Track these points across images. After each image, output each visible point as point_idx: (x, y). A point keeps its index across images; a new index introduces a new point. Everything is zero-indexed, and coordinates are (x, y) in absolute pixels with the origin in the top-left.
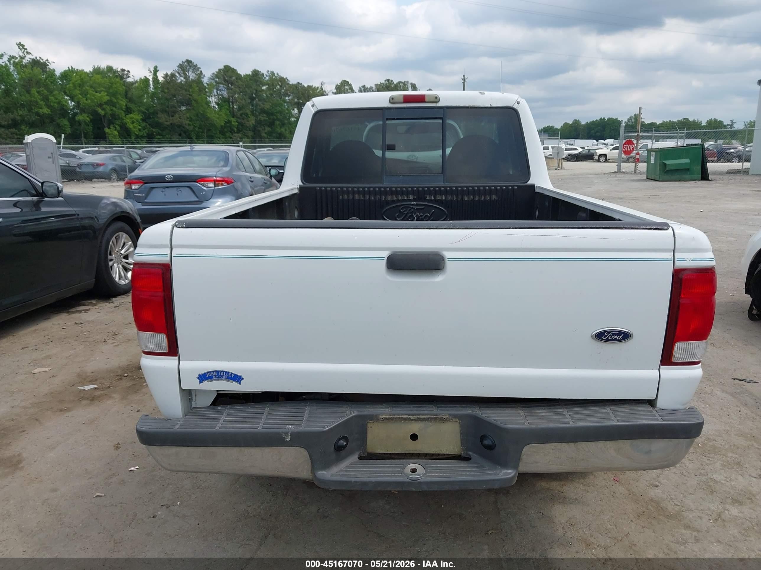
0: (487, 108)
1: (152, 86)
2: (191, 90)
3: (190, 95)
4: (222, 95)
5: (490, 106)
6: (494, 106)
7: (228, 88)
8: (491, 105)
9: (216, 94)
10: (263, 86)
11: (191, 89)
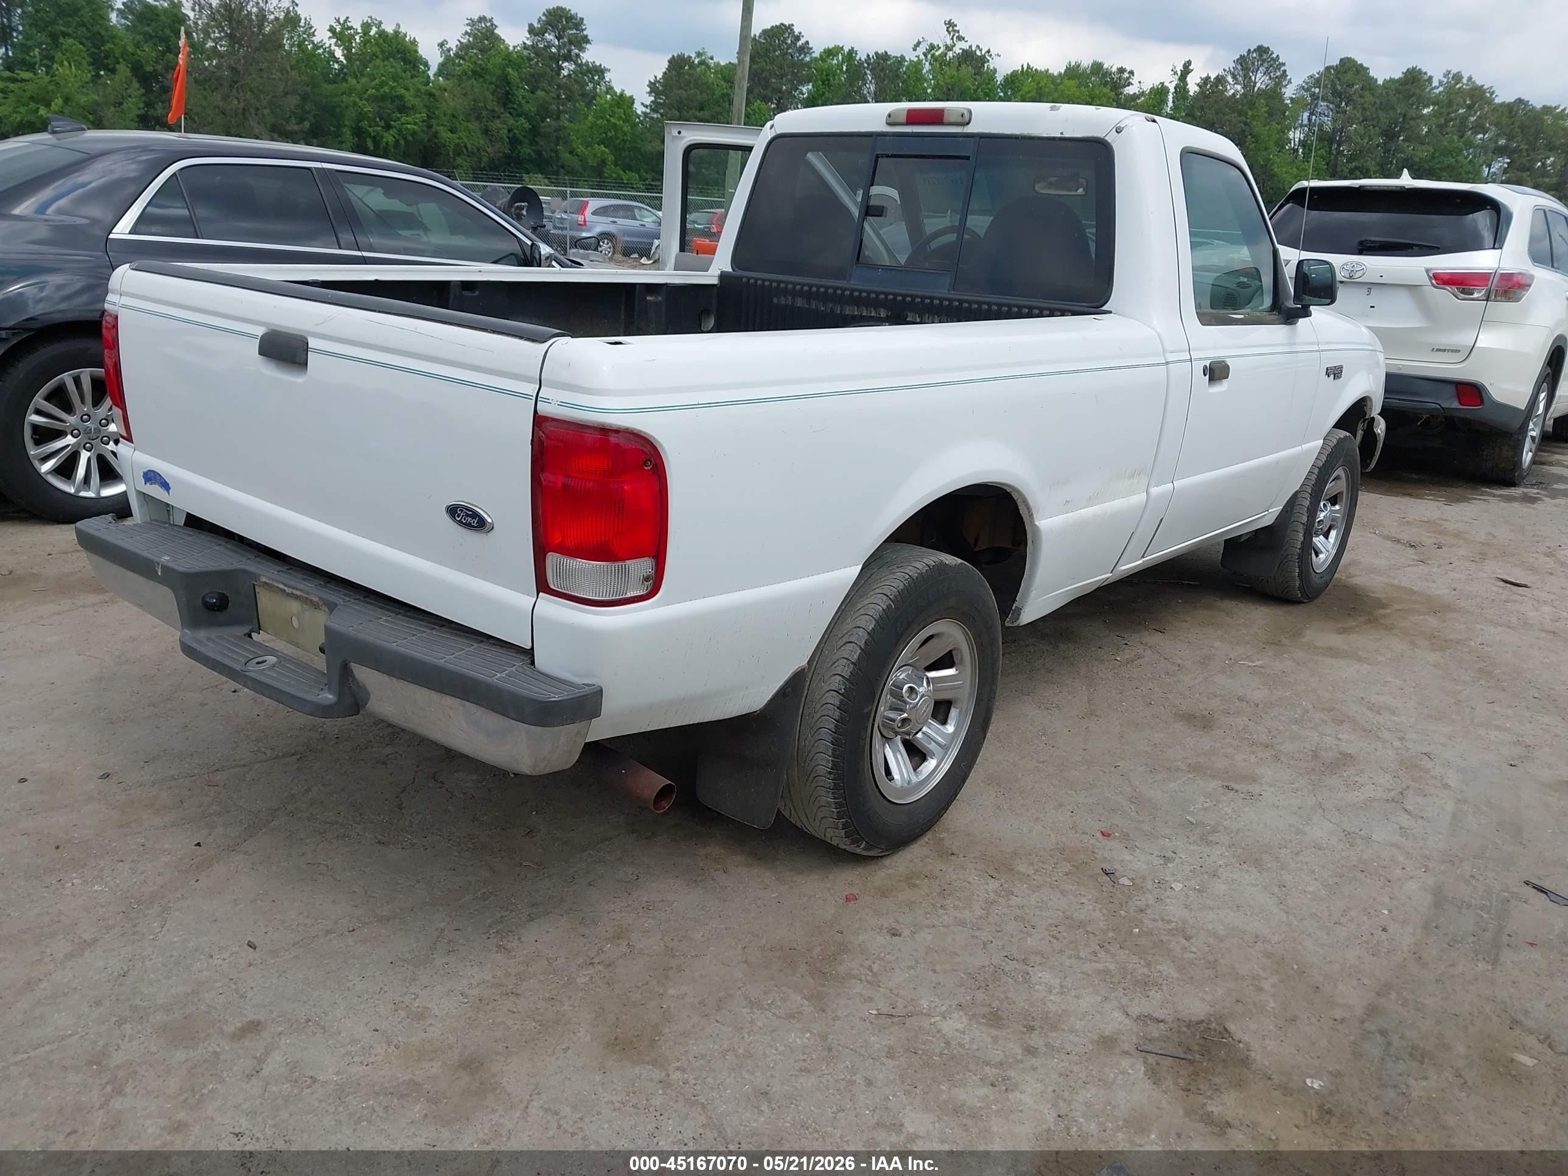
0: (1054, 139)
1: (1170, 104)
2: (1250, 113)
3: (1246, 124)
4: (1321, 126)
5: (1059, 135)
6: (1066, 135)
7: (1338, 110)
8: (1062, 133)
9: (1306, 122)
10: (1425, 106)
11: (1251, 109)
